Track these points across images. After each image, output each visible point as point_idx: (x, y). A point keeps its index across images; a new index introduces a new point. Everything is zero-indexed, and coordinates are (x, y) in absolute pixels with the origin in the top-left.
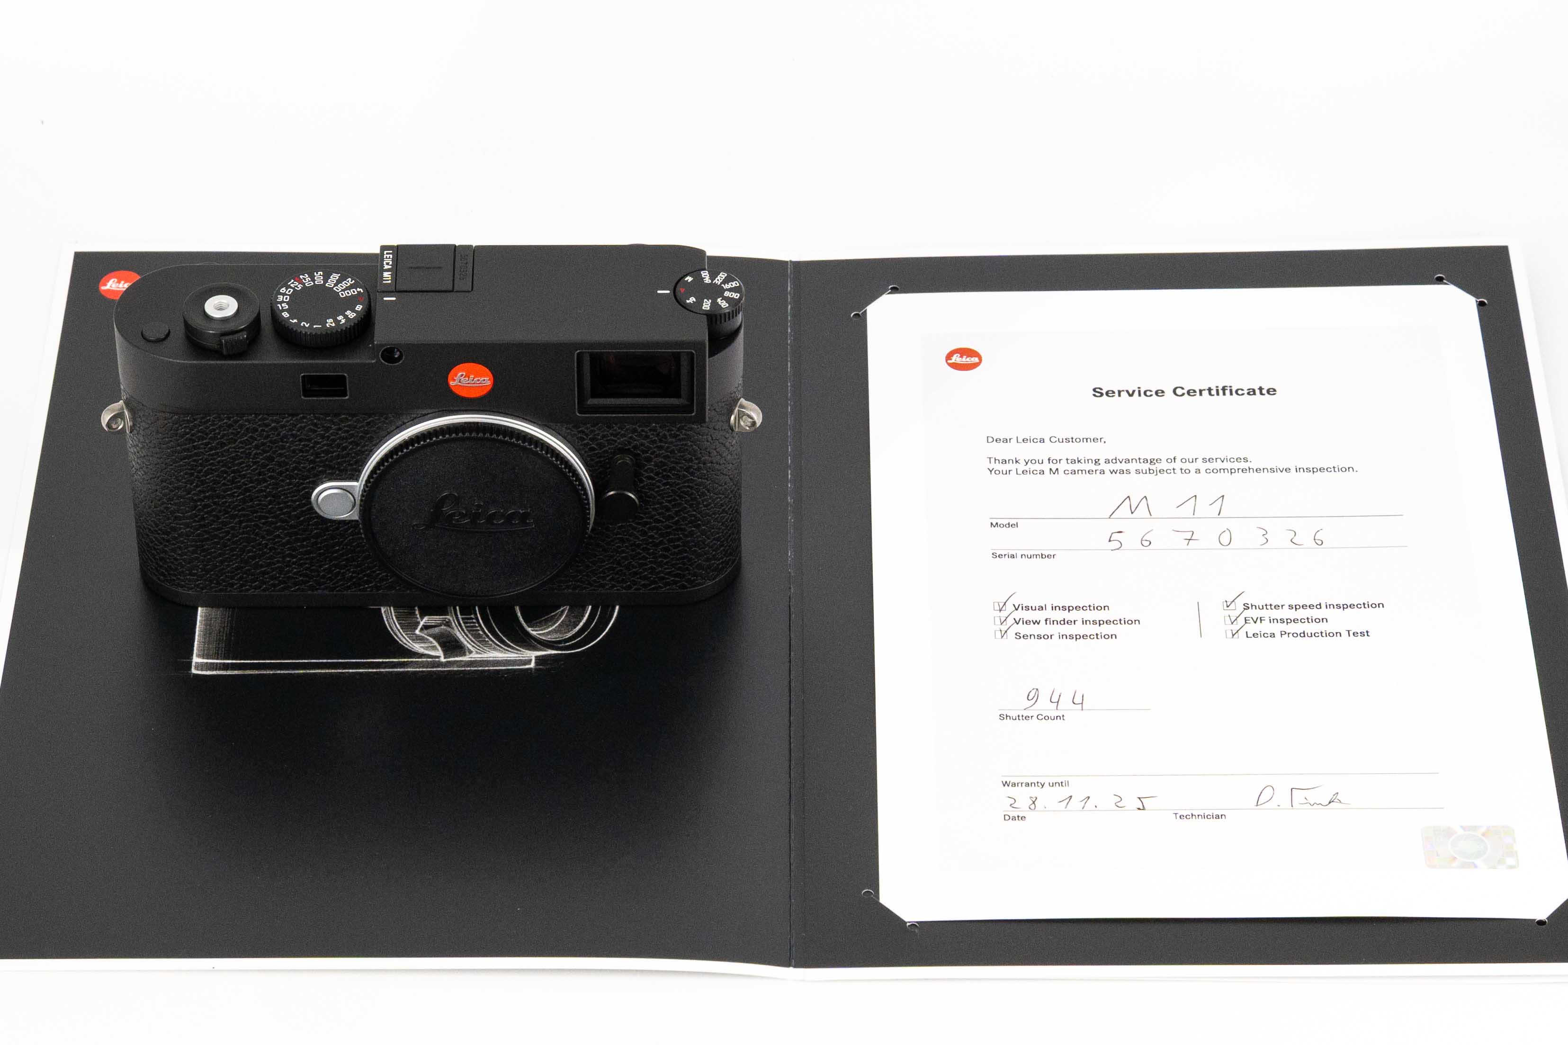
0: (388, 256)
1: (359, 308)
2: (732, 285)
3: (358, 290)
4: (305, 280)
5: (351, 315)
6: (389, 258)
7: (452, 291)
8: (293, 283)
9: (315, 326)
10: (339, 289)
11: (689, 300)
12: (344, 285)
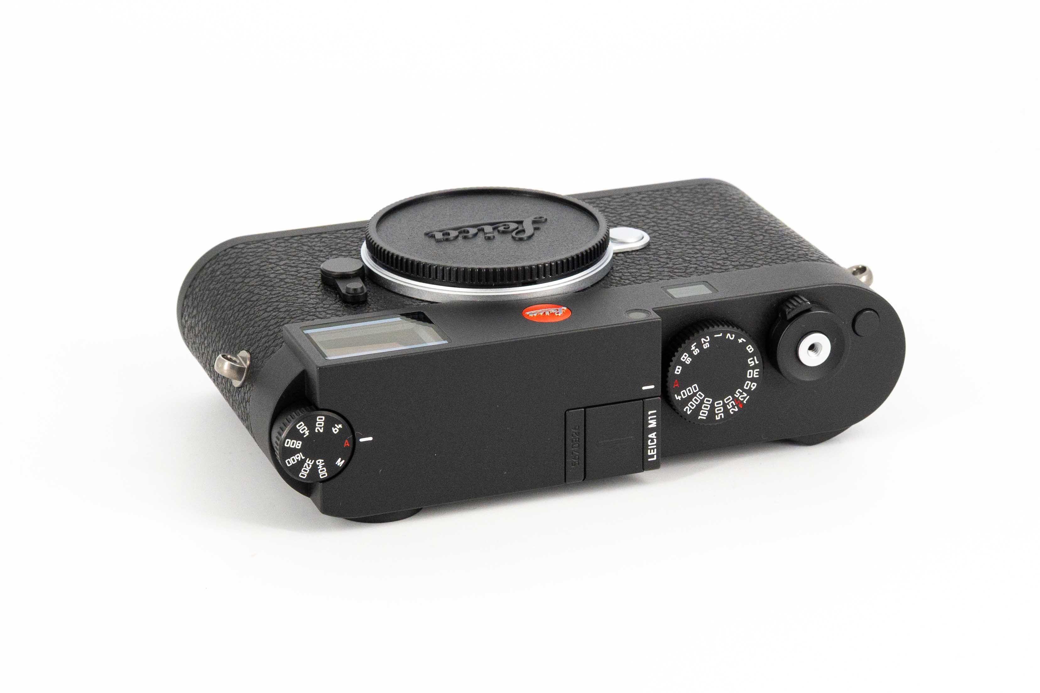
0: (652, 453)
1: (678, 370)
2: (293, 460)
3: (679, 398)
4: (732, 404)
5: (686, 359)
6: (651, 449)
7: (585, 408)
8: (744, 398)
9: (721, 335)
10: (700, 396)
11: (340, 429)
12: (694, 403)
